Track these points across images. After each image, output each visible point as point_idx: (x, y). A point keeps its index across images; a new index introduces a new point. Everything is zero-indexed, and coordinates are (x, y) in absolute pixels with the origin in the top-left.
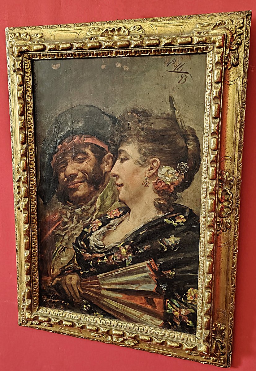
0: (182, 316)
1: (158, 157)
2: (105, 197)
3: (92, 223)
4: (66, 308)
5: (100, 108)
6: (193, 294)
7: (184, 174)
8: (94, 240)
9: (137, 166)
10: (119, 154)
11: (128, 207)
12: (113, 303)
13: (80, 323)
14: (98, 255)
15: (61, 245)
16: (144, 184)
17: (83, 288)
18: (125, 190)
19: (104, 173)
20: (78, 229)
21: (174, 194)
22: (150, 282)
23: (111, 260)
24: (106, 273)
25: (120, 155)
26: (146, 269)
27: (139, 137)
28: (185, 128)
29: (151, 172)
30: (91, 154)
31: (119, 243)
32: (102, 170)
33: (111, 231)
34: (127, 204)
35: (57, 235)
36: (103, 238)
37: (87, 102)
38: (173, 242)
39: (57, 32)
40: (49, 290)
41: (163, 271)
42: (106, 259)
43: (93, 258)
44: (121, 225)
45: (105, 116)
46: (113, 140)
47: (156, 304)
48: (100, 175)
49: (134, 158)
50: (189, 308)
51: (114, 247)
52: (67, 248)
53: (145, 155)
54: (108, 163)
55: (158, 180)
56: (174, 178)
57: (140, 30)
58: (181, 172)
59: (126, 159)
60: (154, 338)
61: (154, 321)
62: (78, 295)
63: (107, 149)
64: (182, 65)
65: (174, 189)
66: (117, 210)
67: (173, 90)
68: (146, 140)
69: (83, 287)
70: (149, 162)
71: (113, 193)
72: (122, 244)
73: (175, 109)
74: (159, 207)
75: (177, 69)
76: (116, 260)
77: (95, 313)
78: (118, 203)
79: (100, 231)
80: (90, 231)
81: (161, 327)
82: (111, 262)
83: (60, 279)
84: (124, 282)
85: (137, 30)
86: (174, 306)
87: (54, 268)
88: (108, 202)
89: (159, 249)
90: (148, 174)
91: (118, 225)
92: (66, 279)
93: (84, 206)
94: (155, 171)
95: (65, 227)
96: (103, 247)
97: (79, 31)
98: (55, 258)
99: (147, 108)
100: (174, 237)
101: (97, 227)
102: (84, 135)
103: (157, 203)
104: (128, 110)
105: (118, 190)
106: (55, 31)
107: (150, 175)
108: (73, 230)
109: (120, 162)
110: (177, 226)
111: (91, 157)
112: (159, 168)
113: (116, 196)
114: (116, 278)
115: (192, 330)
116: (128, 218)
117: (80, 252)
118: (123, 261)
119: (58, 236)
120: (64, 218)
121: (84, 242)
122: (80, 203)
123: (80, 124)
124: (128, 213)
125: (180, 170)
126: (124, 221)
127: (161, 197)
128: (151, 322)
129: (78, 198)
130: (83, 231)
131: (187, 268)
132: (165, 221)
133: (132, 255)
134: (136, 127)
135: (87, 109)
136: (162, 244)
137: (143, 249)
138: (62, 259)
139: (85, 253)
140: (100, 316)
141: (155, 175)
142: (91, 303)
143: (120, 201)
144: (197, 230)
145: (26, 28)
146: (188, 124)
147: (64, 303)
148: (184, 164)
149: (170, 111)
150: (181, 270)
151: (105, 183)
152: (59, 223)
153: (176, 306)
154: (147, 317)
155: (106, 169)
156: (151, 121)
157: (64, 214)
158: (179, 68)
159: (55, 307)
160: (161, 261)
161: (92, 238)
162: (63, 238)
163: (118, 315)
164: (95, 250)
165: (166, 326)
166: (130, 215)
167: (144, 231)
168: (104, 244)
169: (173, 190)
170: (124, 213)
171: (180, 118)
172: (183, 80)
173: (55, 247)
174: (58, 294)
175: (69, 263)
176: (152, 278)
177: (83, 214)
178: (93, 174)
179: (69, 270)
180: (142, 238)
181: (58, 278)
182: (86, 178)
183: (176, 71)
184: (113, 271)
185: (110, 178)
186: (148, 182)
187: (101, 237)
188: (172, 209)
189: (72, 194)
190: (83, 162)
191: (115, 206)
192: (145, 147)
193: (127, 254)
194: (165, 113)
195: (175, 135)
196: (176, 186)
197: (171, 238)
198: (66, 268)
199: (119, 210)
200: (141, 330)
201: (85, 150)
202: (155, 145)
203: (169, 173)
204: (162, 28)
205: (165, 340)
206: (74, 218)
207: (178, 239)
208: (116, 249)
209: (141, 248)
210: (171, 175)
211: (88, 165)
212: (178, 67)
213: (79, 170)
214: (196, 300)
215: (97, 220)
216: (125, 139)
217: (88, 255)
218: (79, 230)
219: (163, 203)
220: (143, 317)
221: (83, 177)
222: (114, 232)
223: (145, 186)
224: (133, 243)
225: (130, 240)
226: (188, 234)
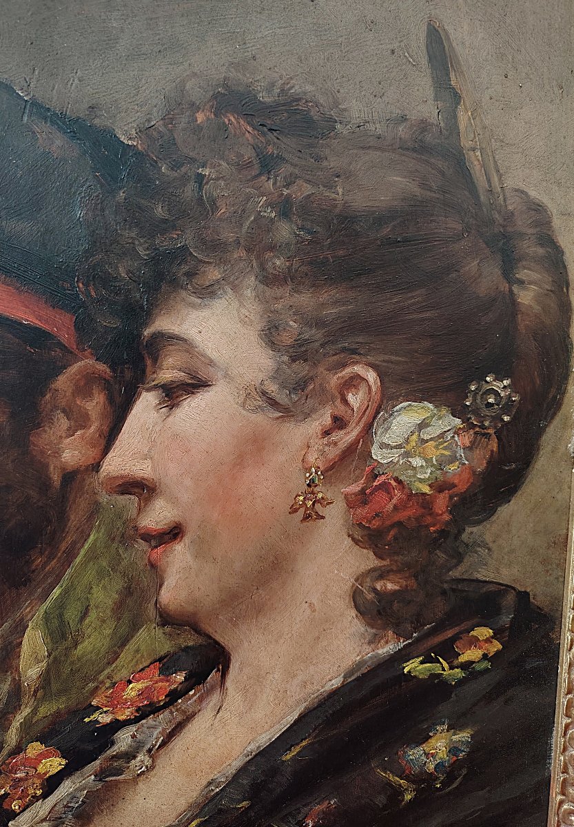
1: (369, 359)
2: (71, 615)
3: (1, 772)
7: (498, 434)
9: (258, 418)
10: (149, 362)
11: (216, 643)
16: (302, 510)
18: (196, 557)
19: (56, 478)
25: (157, 367)
27: (269, 255)
28: (505, 200)
29: (335, 444)
32: (47, 466)
33: (125, 781)
34: (210, 631)
38: (442, 754)
44: (179, 743)
45: (43, 129)
49: (241, 376)
53: (299, 352)
54: (80, 421)
55: (375, 477)
56: (453, 459)
58: (482, 427)
59: (195, 384)
63: (66, 336)
65: (450, 513)
66: (154, 672)
68: (304, 269)
70: (323, 390)
71: (118, 584)
73: (456, 98)
74: (377, 612)
78: (159, 632)
79: (52, 800)
88: (93, 642)
89: (381, 800)
90: (323, 453)
91: (164, 744)
94: (355, 433)
99: (309, 88)
100: (448, 731)
101: (38, 782)
103: (370, 596)
104: (194, 90)
105: (153, 566)
107: (331, 456)
109: (158, 408)
110: (461, 682)
112: (375, 418)
113: (144, 599)
116: (215, 698)
124: (214, 676)
125: (476, 412)
126: (197, 718)
127: (385, 563)
132: (406, 671)
134: (249, 198)
136: (395, 775)
137: (301, 824)
141: (357, 453)
143: (167, 619)
144: (547, 677)
148: (498, 386)
151: (69, 539)
155: (66, 455)
166: (228, 684)
167: (304, 743)
169: (447, 517)
170: (196, 679)
171: (481, 149)
180: (294, 774)
185: (97, 503)
186: (320, 495)
188: (440, 607)
191: (137, 651)
192: (298, 313)
194: (404, 119)
195: (459, 237)
196: (462, 496)
197: (432, 741)
199: (162, 671)
202: (351, 294)
203: (426, 437)
207: (464, 736)
209: (287, 823)
210: (437, 447)
215: (35, 749)
216: (185, 268)
219: (397, 588)
222: (140, 784)
223: (307, 517)
224: (247, 809)
225: (232, 800)
226: (506, 702)
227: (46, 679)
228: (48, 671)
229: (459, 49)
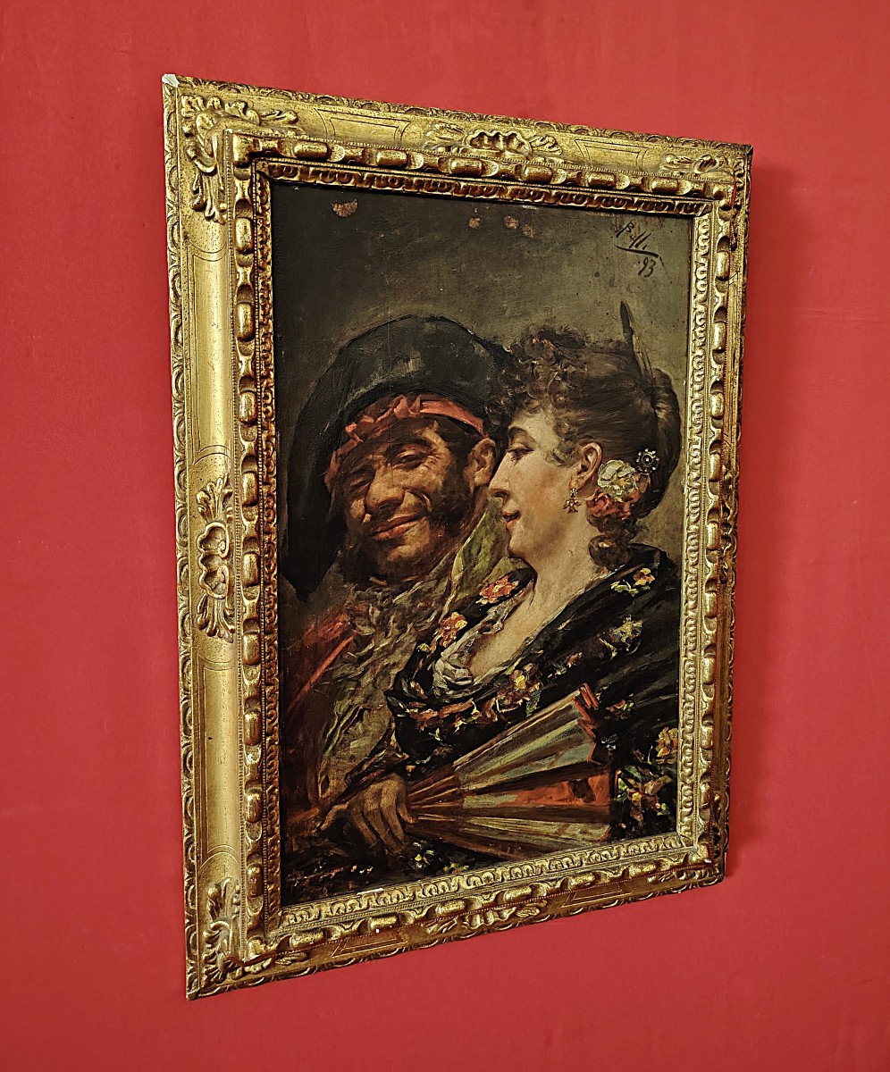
0: (648, 798)
1: (597, 440)
2: (474, 551)
3: (439, 627)
4: (362, 883)
5: (465, 326)
6: (668, 742)
7: (651, 475)
8: (446, 669)
9: (552, 465)
10: (510, 440)
11: (532, 568)
12: (494, 824)
13: (418, 908)
14: (456, 708)
15: (350, 707)
16: (569, 507)
17: (414, 810)
18: (525, 526)
19: (472, 488)
20: (401, 649)
21: (631, 521)
22: (580, 742)
23: (490, 712)
24: (475, 751)
25: (513, 442)
26: (573, 712)
27: (557, 396)
28: (652, 374)
29: (583, 478)
30: (440, 443)
31: (509, 663)
32: (469, 483)
33: (491, 635)
34: (529, 562)
35: (338, 679)
36: (471, 660)
37: (430, 309)
38: (629, 633)
39: (338, 116)
40: (312, 847)
41: (609, 706)
42: (476, 714)
43: (444, 719)
44: (514, 617)
45: (477, 346)
46: (496, 406)
47: (594, 789)
48: (461, 497)
49: (545, 447)
50: (661, 776)
51: (498, 676)
52: (369, 710)
53: (569, 437)
54: (483, 464)
55: (599, 493)
56: (632, 487)
57: (555, 149)
58: (644, 472)
59: (528, 450)
60: (604, 872)
61: (591, 834)
62: (400, 833)
64: (645, 238)
65: (631, 511)
66: (506, 579)
67: (628, 289)
68: (571, 401)
69: (413, 807)
70: (578, 453)
71: (493, 538)
72: (516, 664)
73: (632, 332)
74: (600, 557)
75: (637, 246)
76: (501, 708)
77: (446, 869)
78: (508, 561)
79: (460, 642)
80: (433, 649)
81: (604, 841)
82: (489, 716)
83: (345, 806)
84: (520, 761)
85: (549, 148)
86: (632, 781)
87: (327, 778)
88: (482, 564)
89: (601, 655)
90: (577, 482)
91: (508, 617)
92: (364, 801)
93: (419, 583)
94: (591, 473)
95: (366, 650)
96: (470, 681)
97: (404, 125)
98: (330, 748)
99: (575, 329)
100: (631, 621)
101: (455, 632)
102: (420, 396)
103: (597, 549)
104: (533, 331)
105: (507, 530)
106: (336, 113)
107: (581, 484)
108: (386, 656)
109: (512, 460)
110: (637, 596)
111: (439, 451)
112: (599, 467)
113: (503, 545)
114: (503, 754)
115: (666, 825)
116: (530, 595)
117: (408, 711)
118: (520, 707)
119: (341, 683)
120: (360, 627)
121: (416, 681)
122: (407, 577)
123: (411, 366)
124: (530, 584)
125: (642, 466)
126: (522, 605)
127: (604, 534)
128: (583, 839)
129: (402, 565)
130: (415, 650)
131: (657, 685)
132: (612, 588)
133: (540, 686)
134: (551, 372)
135: (428, 327)
136: (608, 642)
137: (565, 665)
138: (354, 745)
139: (421, 710)
140: (461, 869)
141: (591, 482)
142: (435, 843)
143: (512, 555)
144: (675, 595)
145: (240, 88)
146: (659, 365)
147: (357, 870)
148: (650, 454)
149: (621, 336)
150: (644, 693)
151: (475, 516)
152: (344, 643)
153: (636, 780)
154: (575, 829)
155: (476, 479)
156: (584, 358)
157: (360, 616)
158: (641, 242)
159: (329, 893)
160: (605, 683)
161: (439, 665)
162: (355, 683)
163: (505, 851)
164: (447, 697)
165: (615, 836)
166: (536, 588)
167: (568, 621)
168: (471, 675)
169: (629, 513)
170: (523, 585)
171: (642, 353)
172: (648, 270)
173: (333, 716)
174: (340, 852)
175: (376, 751)
176: (585, 730)
177: (415, 606)
178: (443, 496)
179: (375, 770)
180: (563, 637)
181: (340, 803)
182: (425, 508)
183: (634, 248)
184: (495, 739)
185: (487, 500)
186: (576, 501)
187: (464, 659)
188: (627, 557)
189: (386, 555)
190: (417, 466)
191: (499, 570)
192: (569, 420)
193: (529, 686)
194: (611, 340)
195: (633, 389)
196: (636, 503)
197: (624, 625)
198: (365, 766)
199: (509, 580)
200: (568, 864)
201: (423, 435)
202: (590, 412)
203: (620, 476)
204: (599, 151)
205: (625, 868)
206: (391, 621)
207: (639, 624)
208: (502, 679)
209: (560, 664)
210: (625, 481)
211: (429, 474)
212: (638, 241)
213: (405, 488)
214: (674, 751)
215: (455, 615)
216: (526, 401)
217: (430, 713)
218: (403, 653)
219: (608, 546)
220: (565, 834)
221: (416, 505)
222: (497, 638)
223: (570, 511)
224: (542, 655)
225: (536, 649)
226: (658, 608)
227: (462, 579)
228: (462, 577)
229: (633, 312)
